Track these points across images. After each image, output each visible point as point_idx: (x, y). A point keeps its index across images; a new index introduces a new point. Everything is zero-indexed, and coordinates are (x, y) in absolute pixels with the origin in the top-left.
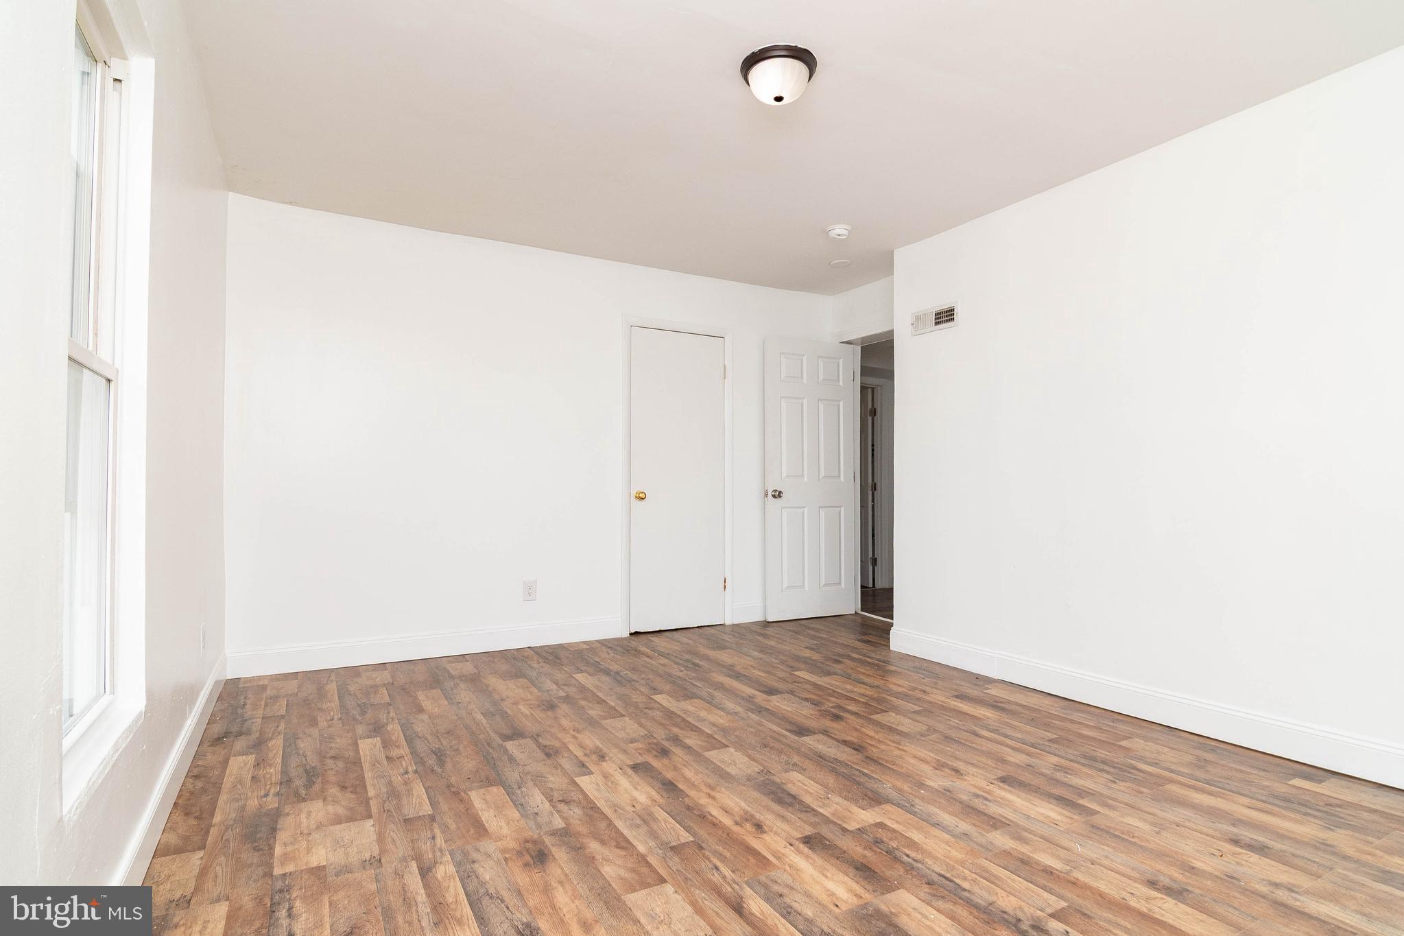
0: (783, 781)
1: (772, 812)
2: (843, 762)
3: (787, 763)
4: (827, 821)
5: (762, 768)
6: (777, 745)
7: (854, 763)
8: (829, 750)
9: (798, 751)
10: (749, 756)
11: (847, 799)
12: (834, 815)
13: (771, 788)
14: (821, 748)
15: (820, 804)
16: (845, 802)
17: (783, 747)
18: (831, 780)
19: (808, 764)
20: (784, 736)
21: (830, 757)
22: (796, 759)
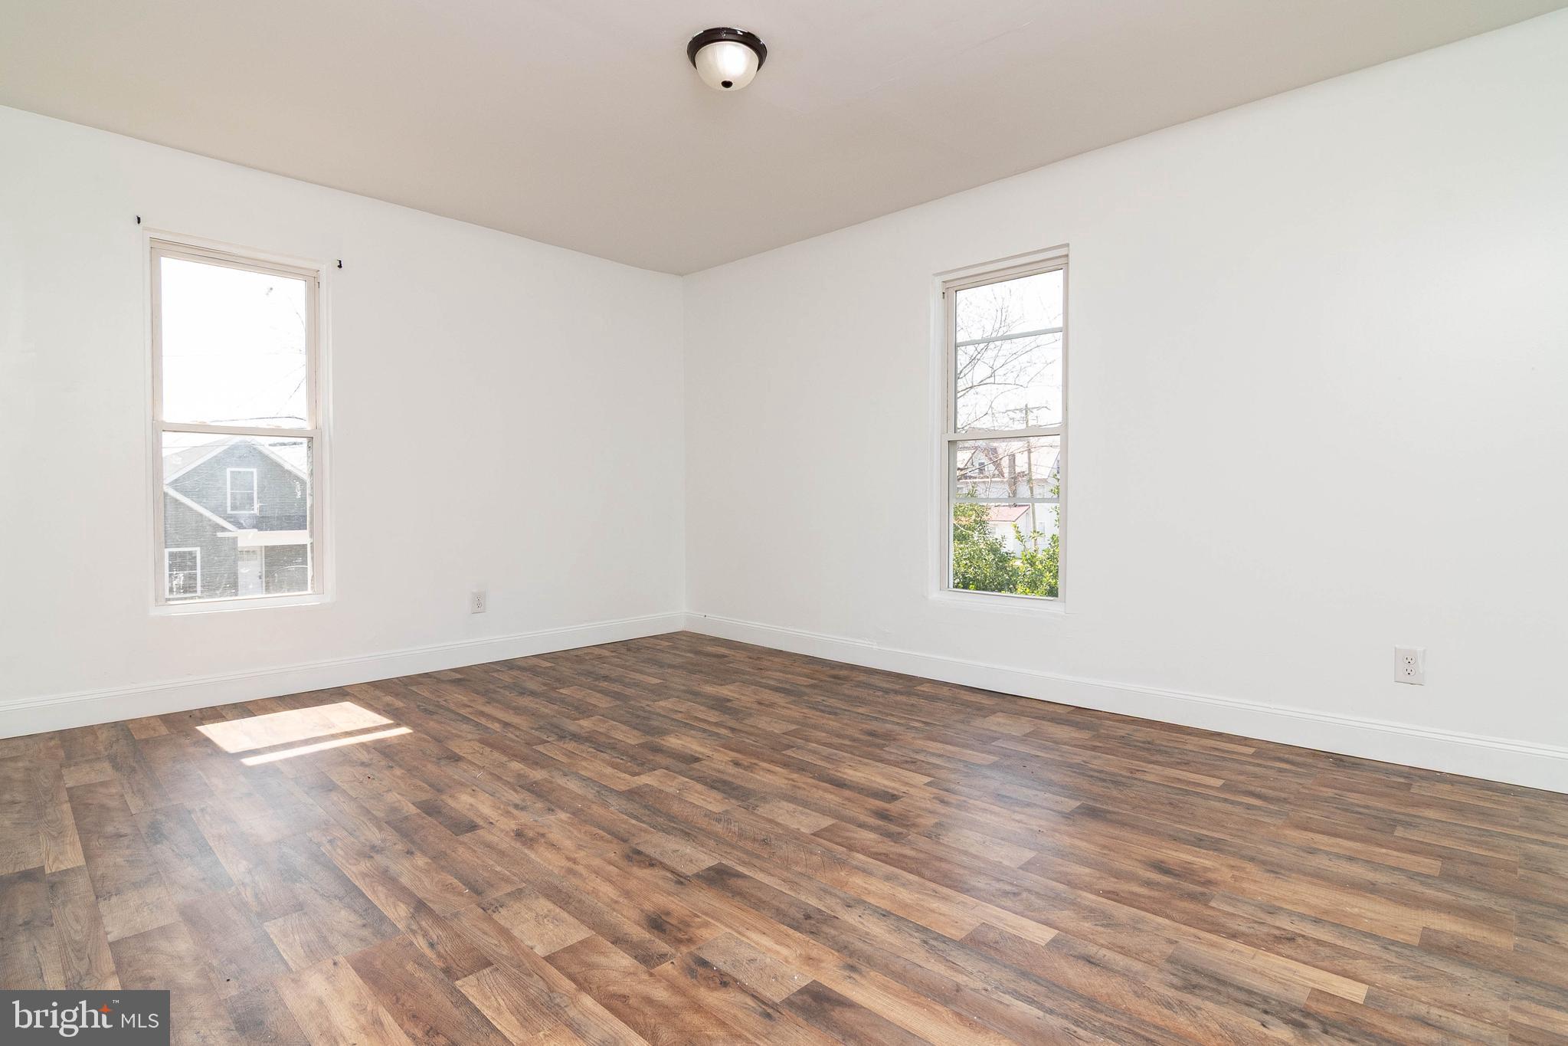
0: (727, 801)
1: (729, 774)
2: (659, 830)
3: (729, 821)
4: (681, 773)
5: (756, 811)
6: (749, 846)
7: (645, 831)
8: (677, 847)
9: (719, 840)
10: (778, 824)
11: (661, 791)
12: (675, 777)
13: (737, 793)
14: (688, 849)
15: (687, 784)
16: (662, 788)
17: (740, 844)
18: (676, 808)
19: (703, 823)
20: (744, 863)
21: (675, 836)
22: (719, 828)
